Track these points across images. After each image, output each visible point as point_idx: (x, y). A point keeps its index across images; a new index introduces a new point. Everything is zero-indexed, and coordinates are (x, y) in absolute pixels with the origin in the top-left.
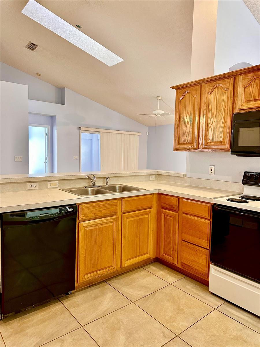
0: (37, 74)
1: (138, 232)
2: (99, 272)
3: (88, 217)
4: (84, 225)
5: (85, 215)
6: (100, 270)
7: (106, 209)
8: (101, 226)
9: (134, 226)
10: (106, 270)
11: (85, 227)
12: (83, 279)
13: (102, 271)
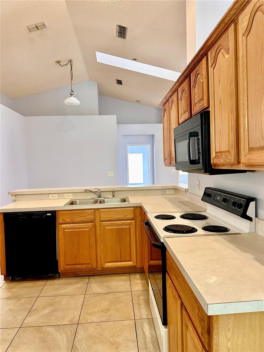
0: (137, 101)
1: (118, 239)
2: (78, 266)
3: (66, 221)
4: (62, 227)
5: (63, 220)
6: (79, 264)
7: (82, 217)
8: (78, 230)
9: (113, 234)
10: (85, 266)
11: (64, 229)
12: (64, 268)
13: (81, 266)
